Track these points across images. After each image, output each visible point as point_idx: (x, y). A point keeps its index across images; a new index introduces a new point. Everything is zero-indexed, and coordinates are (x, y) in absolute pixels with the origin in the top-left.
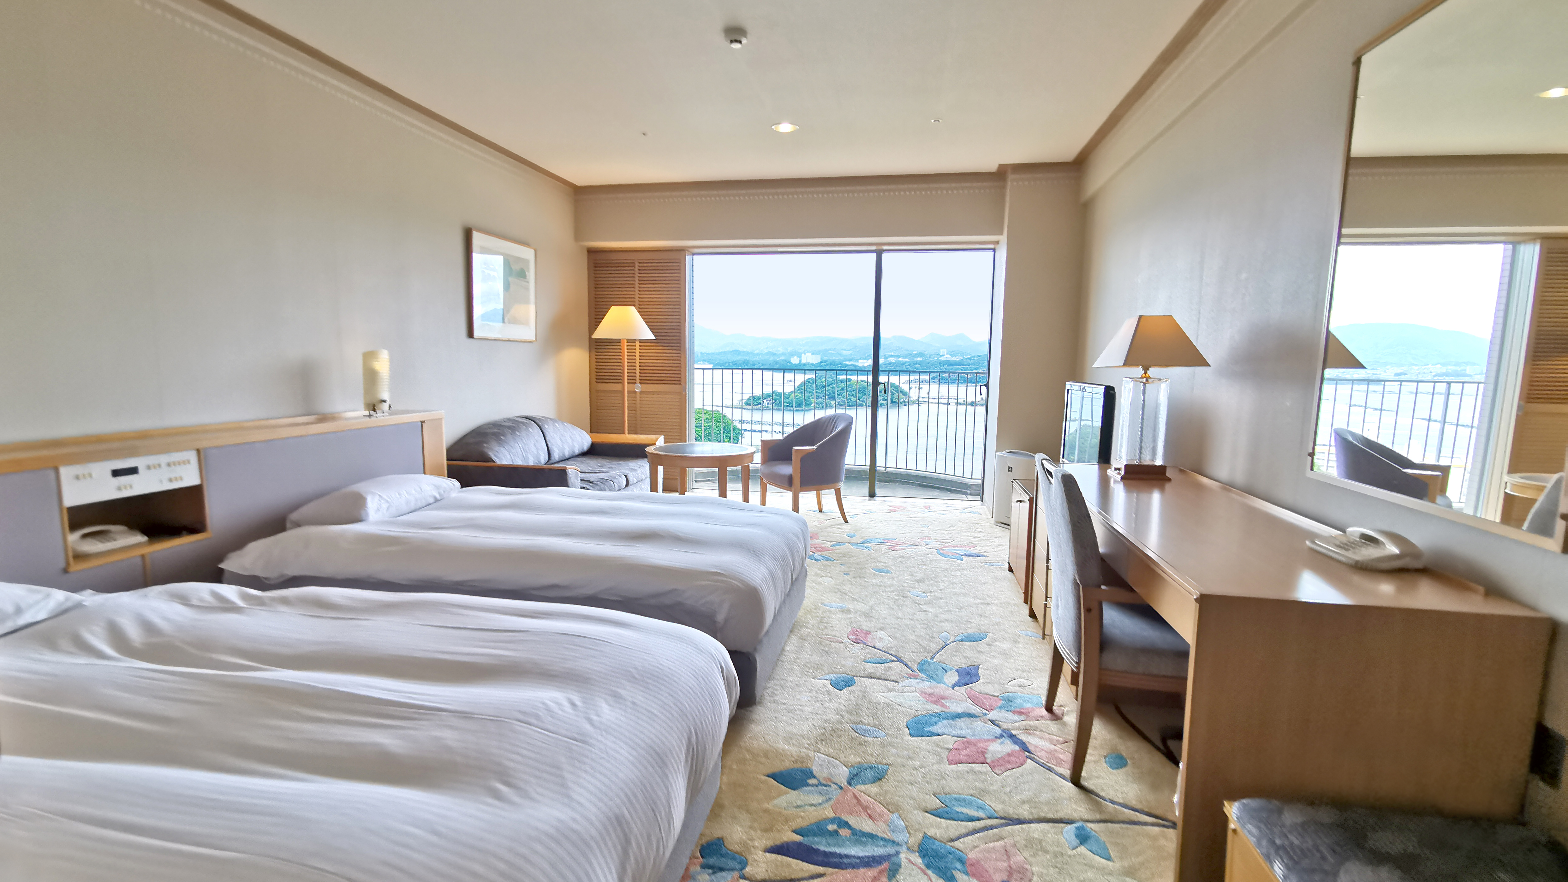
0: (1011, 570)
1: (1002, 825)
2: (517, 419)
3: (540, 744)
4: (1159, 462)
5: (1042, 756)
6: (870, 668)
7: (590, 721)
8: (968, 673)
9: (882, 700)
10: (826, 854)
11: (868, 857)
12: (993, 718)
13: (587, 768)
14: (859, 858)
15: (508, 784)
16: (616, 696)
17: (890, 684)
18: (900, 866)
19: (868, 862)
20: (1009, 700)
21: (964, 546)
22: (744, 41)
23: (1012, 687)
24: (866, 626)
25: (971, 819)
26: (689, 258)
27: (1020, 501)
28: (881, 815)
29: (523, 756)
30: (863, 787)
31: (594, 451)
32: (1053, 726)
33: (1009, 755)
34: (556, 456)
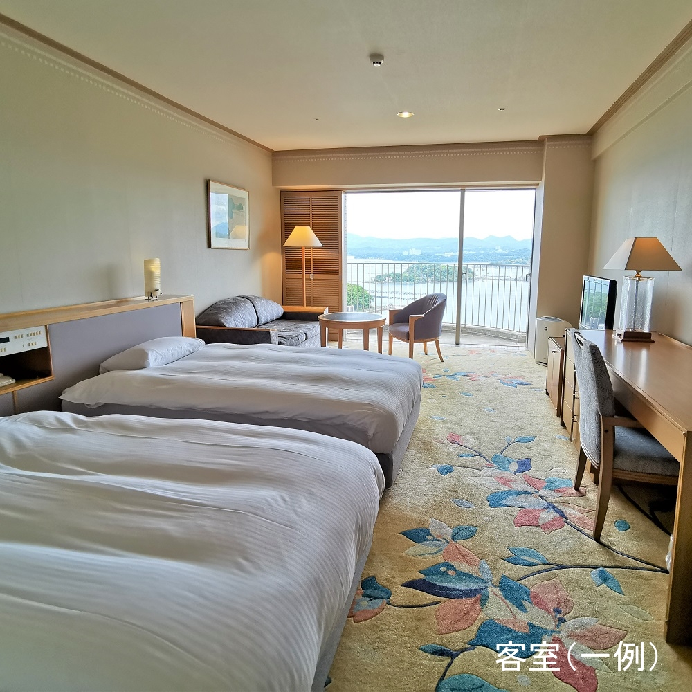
0: (547, 394)
1: (552, 569)
2: (239, 298)
3: (266, 530)
4: (646, 330)
5: (574, 521)
6: (462, 460)
7: (295, 512)
8: (524, 464)
9: (471, 482)
10: (441, 588)
11: (468, 590)
12: (542, 495)
13: (295, 546)
14: (461, 590)
15: (247, 559)
16: (311, 493)
17: (475, 471)
18: (488, 597)
19: (468, 594)
20: (551, 482)
21: (517, 377)
22: (382, 62)
23: (552, 473)
24: (458, 431)
25: (532, 565)
26: (343, 195)
27: (555, 352)
28: (474, 561)
29: (255, 538)
30: (462, 542)
31: (286, 317)
32: (580, 501)
33: (553, 520)
34: (262, 321)
